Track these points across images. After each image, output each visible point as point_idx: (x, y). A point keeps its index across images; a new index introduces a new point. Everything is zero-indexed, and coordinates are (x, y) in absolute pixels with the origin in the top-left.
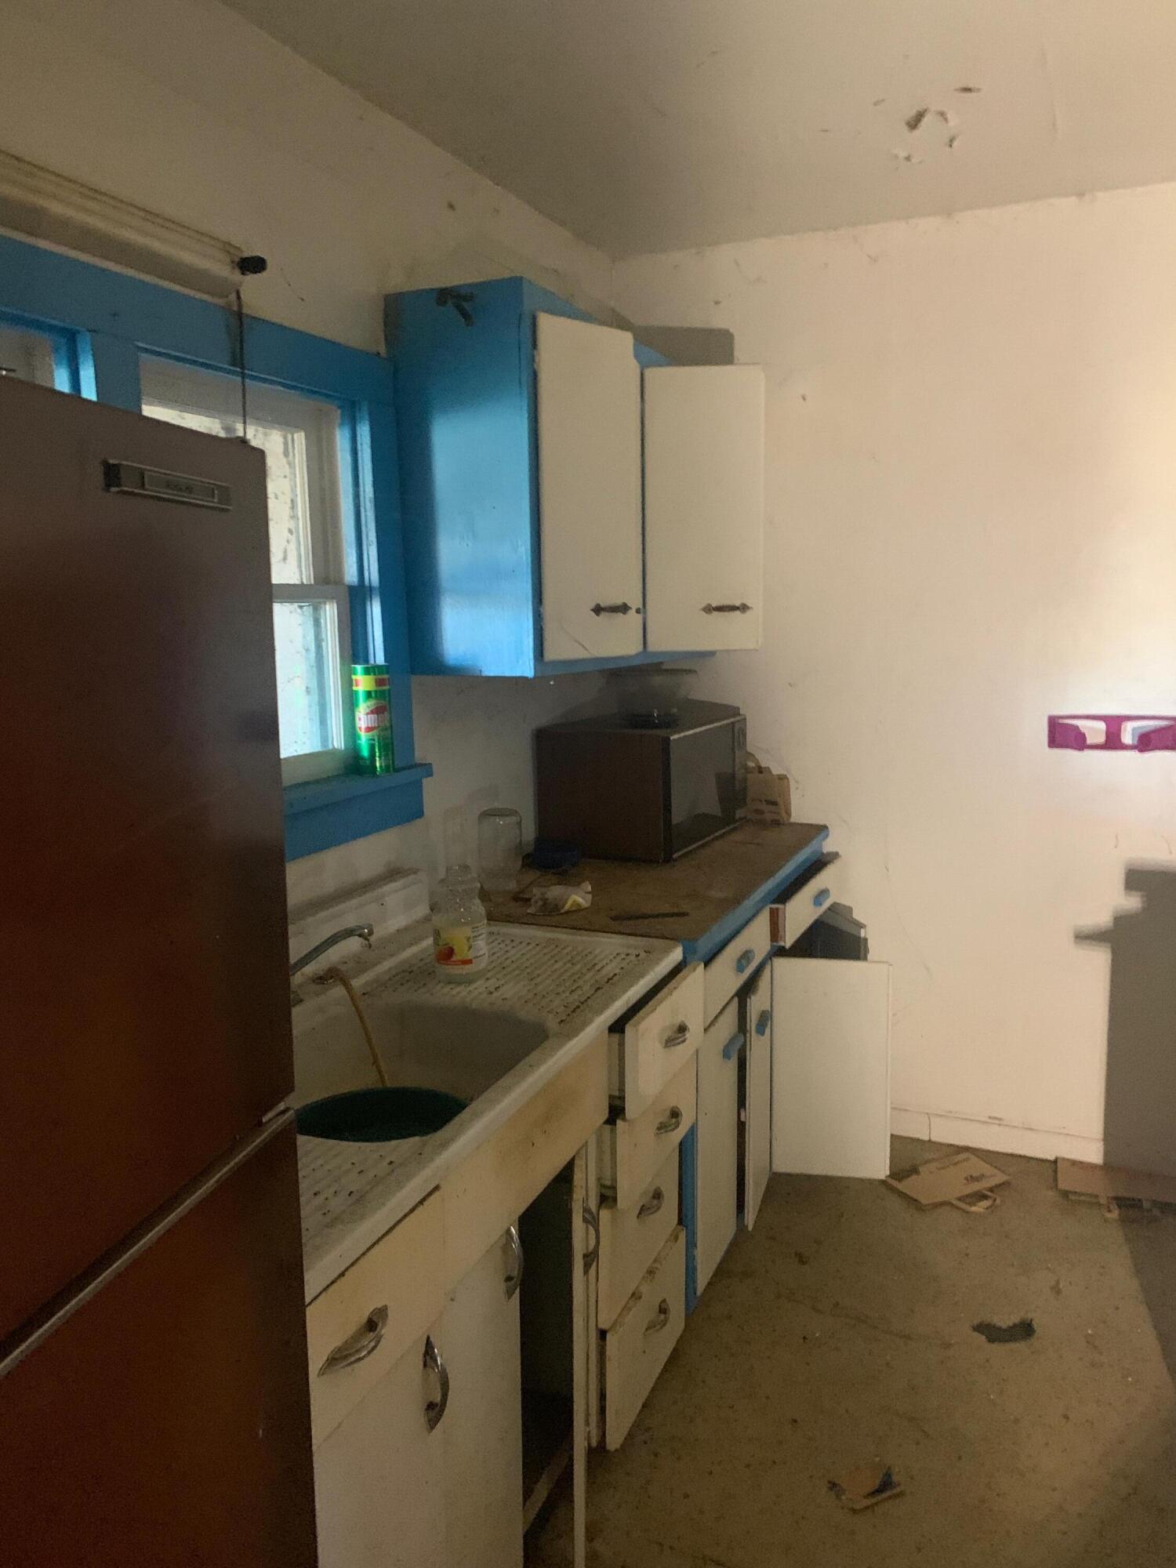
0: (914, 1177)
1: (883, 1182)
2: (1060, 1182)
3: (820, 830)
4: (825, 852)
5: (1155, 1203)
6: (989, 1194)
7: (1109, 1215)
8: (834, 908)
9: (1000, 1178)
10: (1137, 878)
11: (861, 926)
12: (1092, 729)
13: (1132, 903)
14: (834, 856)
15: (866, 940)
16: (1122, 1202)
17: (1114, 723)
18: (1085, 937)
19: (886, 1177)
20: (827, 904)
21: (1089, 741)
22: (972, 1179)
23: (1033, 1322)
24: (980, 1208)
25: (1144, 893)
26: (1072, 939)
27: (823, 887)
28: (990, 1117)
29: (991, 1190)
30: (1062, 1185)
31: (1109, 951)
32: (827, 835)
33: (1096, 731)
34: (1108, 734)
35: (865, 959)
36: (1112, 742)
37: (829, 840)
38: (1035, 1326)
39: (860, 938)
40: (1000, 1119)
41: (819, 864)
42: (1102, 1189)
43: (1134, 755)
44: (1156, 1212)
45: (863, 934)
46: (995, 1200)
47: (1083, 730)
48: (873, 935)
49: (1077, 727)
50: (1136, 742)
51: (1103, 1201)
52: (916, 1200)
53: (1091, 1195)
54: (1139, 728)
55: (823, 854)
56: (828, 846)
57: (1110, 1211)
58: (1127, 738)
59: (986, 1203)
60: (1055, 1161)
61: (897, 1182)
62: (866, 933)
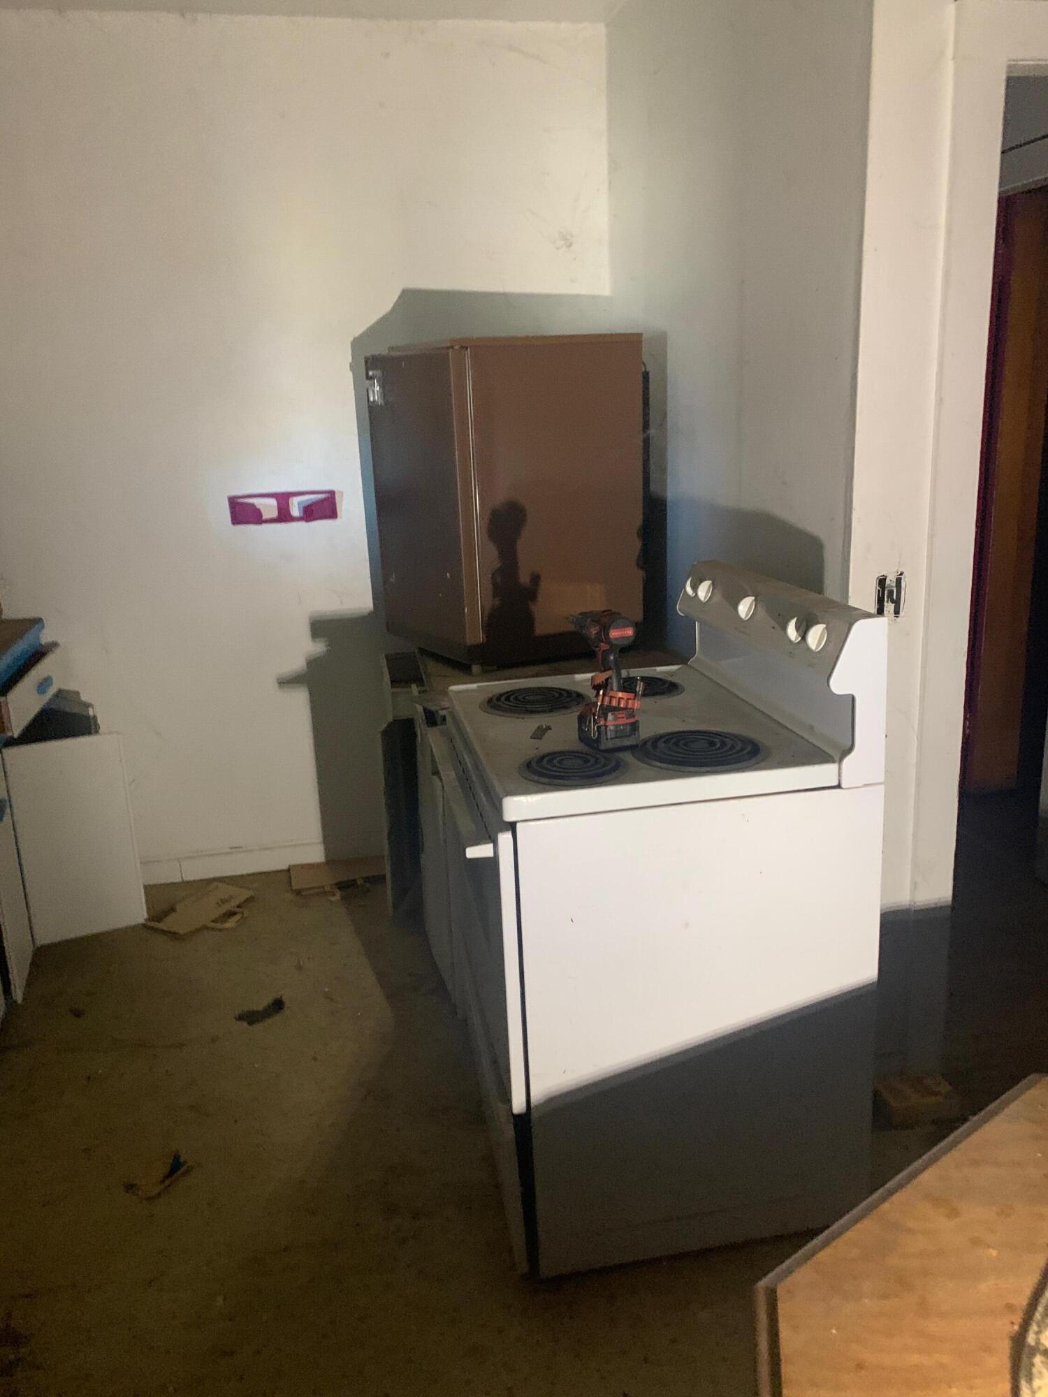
0: (173, 915)
1: (144, 926)
2: (293, 884)
3: (35, 623)
4: (43, 643)
5: (367, 879)
6: (238, 910)
7: (333, 899)
8: (60, 694)
9: (246, 894)
10: (320, 627)
11: (87, 705)
12: (266, 506)
13: (318, 648)
14: (54, 645)
15: (95, 717)
16: (341, 886)
17: (283, 499)
18: (286, 682)
19: (145, 920)
20: (51, 692)
21: (265, 516)
22: (224, 901)
23: (283, 998)
24: (231, 923)
25: (326, 639)
26: (277, 686)
27: (45, 675)
28: (231, 848)
29: (239, 906)
30: (296, 886)
31: (306, 689)
32: (43, 627)
33: (269, 507)
34: (280, 509)
35: (97, 732)
36: (284, 516)
37: (45, 631)
38: (284, 1000)
39: (89, 717)
40: (240, 847)
41: (38, 655)
42: (327, 880)
43: (302, 524)
44: (368, 885)
45: (91, 712)
46: (243, 913)
47: (258, 507)
48: (100, 712)
49: (253, 505)
50: (302, 515)
51: (328, 889)
52: (175, 933)
53: (319, 888)
54: (303, 502)
55: (41, 644)
56: (46, 637)
57: (334, 895)
58: (295, 511)
59: (237, 917)
60: (288, 870)
61: (157, 923)
62: (93, 711)
